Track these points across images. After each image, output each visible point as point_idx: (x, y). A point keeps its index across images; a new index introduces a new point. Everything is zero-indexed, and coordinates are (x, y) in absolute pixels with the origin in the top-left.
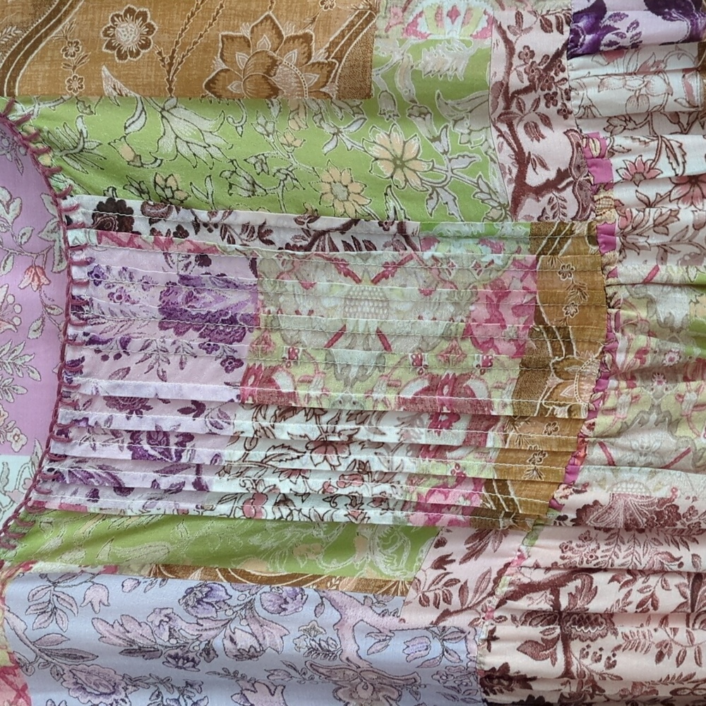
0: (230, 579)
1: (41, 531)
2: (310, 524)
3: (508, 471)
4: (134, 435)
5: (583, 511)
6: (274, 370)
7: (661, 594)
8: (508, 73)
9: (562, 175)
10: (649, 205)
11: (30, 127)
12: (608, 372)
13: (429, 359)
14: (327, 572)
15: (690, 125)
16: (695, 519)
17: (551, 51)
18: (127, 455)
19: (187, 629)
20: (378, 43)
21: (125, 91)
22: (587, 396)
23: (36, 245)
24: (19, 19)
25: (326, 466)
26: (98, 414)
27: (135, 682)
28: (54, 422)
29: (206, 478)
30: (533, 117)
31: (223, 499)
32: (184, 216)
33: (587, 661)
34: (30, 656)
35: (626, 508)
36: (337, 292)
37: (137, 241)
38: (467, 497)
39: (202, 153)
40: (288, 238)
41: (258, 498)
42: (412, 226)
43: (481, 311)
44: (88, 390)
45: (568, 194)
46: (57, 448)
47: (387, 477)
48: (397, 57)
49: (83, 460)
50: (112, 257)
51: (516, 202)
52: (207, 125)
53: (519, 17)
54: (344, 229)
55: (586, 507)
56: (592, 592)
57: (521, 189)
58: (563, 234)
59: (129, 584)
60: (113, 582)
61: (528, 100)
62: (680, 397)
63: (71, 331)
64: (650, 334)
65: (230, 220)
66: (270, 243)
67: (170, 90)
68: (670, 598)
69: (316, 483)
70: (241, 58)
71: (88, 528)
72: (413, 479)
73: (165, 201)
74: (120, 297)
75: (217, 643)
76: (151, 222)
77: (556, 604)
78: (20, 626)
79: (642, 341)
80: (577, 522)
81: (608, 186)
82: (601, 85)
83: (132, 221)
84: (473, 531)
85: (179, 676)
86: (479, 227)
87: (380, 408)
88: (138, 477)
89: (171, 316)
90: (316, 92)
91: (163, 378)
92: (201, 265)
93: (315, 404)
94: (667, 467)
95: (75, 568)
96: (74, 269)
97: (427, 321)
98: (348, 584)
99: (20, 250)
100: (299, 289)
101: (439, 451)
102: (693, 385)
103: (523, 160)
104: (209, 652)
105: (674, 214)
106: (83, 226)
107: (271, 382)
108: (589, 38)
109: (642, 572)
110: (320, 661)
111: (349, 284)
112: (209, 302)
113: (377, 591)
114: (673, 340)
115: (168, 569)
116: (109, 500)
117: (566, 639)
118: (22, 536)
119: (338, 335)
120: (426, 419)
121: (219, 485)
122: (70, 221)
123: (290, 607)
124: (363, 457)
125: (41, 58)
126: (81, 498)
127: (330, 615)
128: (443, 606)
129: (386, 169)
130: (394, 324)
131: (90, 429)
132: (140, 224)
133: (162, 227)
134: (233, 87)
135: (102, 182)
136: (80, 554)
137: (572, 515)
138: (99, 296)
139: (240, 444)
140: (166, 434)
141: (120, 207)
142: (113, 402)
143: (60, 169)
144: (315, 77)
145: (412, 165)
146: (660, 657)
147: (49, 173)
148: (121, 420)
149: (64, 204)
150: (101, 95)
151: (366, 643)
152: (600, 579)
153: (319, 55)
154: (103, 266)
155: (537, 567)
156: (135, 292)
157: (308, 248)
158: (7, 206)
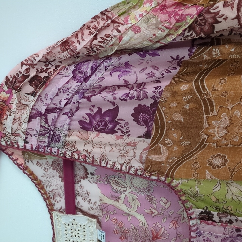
11: (179, 188)
21: (214, 178)
23: (175, 215)
24: (177, 155)
32: (233, 218)
37: (214, 223)
39: (241, 200)
50: (205, 227)
67: (231, 178)
73: (226, 212)
74: (207, 240)
76: (220, 218)
83: (213, 217)
92: (237, 232)
96: (192, 233)
99: (170, 216)
106: (195, 218)
122: (191, 218)
125: (183, 167)
132: (216, 218)
133: (224, 220)
135: (203, 205)
138: (200, 240)
141: (210, 213)
143: (188, 201)
147: (184, 202)
149: (189, 212)
150: (205, 178)
154: (202, 232)
156: (212, 239)
158: (166, 204)
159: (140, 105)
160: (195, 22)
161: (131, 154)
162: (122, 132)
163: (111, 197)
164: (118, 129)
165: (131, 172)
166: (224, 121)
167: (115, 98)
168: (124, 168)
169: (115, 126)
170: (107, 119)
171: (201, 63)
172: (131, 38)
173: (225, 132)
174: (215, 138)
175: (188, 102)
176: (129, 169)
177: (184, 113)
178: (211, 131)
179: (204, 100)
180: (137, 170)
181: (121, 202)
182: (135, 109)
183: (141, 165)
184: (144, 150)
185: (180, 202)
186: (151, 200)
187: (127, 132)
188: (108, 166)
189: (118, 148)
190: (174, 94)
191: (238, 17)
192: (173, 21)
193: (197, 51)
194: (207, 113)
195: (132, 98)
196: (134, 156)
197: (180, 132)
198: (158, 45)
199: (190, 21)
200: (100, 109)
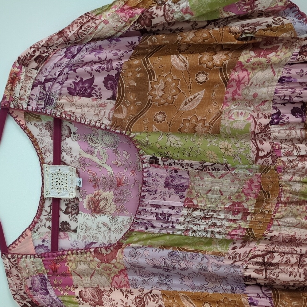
0: (180, 250)
1: (133, 236)
2: (200, 237)
3: (252, 226)
4: (157, 214)
5: (271, 237)
6: (193, 199)
7: (291, 259)
8: (255, 129)
9: (268, 153)
10: (291, 162)
11: (135, 139)
12: (279, 202)
13: (232, 197)
14: (205, 249)
15: (302, 141)
16: (301, 241)
17: (266, 124)
18: (155, 218)
19: (169, 262)
20: (222, 121)
21: (158, 130)
22: (273, 208)
23: (133, 165)
24: (133, 113)
25: (205, 223)
26: (148, 208)
27: (154, 274)
28: (138, 210)
29: (174, 225)
30: (261, 139)
31: (179, 230)
32: (172, 161)
33: (271, 275)
34: (129, 267)
35: (283, 237)
36: (209, 181)
37: (160, 166)
38: (241, 233)
39: (177, 146)
40: (197, 167)
41: (187, 230)
42: (229, 165)
43: (246, 186)
44: (146, 203)
45: (270, 158)
46: (138, 216)
47: (221, 227)
48: (227, 125)
49: (144, 219)
50: (154, 170)
51: (256, 160)
52: (178, 139)
53: (258, 115)
54: (212, 165)
55: (272, 236)
56: (273, 258)
57: (258, 157)
58: (268, 168)
59: (154, 250)
60: (150, 250)
61: (260, 135)
62: (298, 209)
63: (143, 188)
64: (291, 193)
65: (183, 162)
66: (193, 168)
67: (169, 130)
68: (294, 260)
69: (202, 227)
70: (188, 124)
71: (145, 236)
72: (228, 227)
73: (167, 157)
74: (155, 180)
75: (176, 266)
76: (163, 162)
77: (264, 260)
78: (127, 259)
79: (288, 195)
80: (270, 240)
81: (280, 157)
82: (279, 132)
83: (158, 162)
84: (243, 241)
85: (166, 273)
86: (246, 166)
87: (220, 209)
88: (157, 224)
89: (167, 185)
90: (206, 132)
91: (165, 200)
92: (175, 173)
93: (203, 208)
94: (294, 227)
95: (141, 246)
96: (144, 173)
97: (232, 188)
98: (210, 253)
99: (130, 166)
100: (200, 179)
101: (234, 221)
102: (301, 206)
103: (258, 149)
104: (174, 268)
105: (297, 165)
106: (146, 162)
107: (192, 202)
108: (276, 121)
109: (287, 253)
110: (202, 272)
111: (213, 179)
112: (177, 182)
113: (218, 255)
114: (296, 195)
115: (164, 247)
116: (150, 229)
117: (266, 269)
118: (128, 237)
119: (209, 191)
120: (231, 213)
121: (178, 227)
122: (143, 161)
123: (195, 258)
124: (215, 221)
125: (138, 123)
126: (143, 228)
127: (205, 260)
128: (234, 259)
129: (223, 151)
130: (224, 189)
131: (146, 212)
132: (161, 162)
133: (166, 163)
134: (185, 130)
135: (151, 152)
136: (142, 242)
137: (269, 238)
138: (150, 180)
139: (184, 217)
140: (165, 214)
141: (156, 158)
142: (152, 205)
143: (141, 149)
144: (206, 129)
145: (230, 150)
146: (290, 275)
147: (139, 150)
148: (154, 210)
149: (142, 157)
150: (152, 131)
151: (214, 268)
152: (275, 254)
153: (207, 124)
154: (151, 173)
155: (259, 250)
156: (159, 179)
157: (202, 170)
158: (127, 156)
159: (108, 75)
160: (140, 17)
161: (102, 113)
162: (96, 95)
163: (88, 152)
164: (94, 93)
165: (102, 127)
166: (161, 85)
167: (92, 70)
168: (97, 124)
169: (92, 91)
170: (87, 85)
171: (147, 48)
172: (103, 28)
173: (162, 93)
174: (156, 98)
175: (139, 72)
176: (101, 125)
177: (136, 80)
178: (153, 93)
179: (148, 71)
180: (106, 126)
181: (95, 155)
182: (105, 78)
183: (109, 122)
184: (111, 110)
185: (137, 154)
186: (116, 153)
187: (100, 96)
188: (86, 123)
189: (94, 108)
190: (130, 66)
191: (164, 15)
192: (128, 17)
193: (143, 38)
194: (151, 80)
195: (103, 69)
196: (104, 115)
197: (134, 94)
198: (120, 34)
199: (137, 17)
200: (82, 79)
